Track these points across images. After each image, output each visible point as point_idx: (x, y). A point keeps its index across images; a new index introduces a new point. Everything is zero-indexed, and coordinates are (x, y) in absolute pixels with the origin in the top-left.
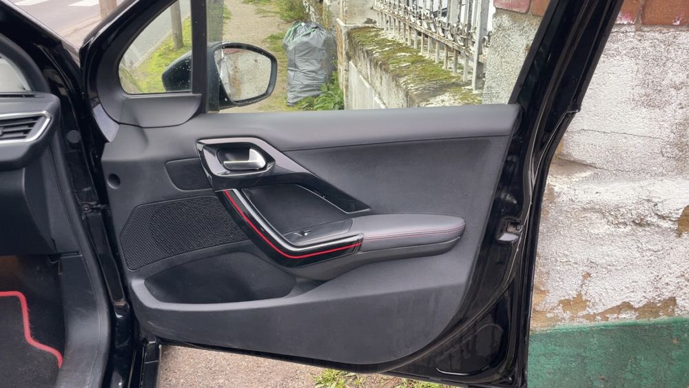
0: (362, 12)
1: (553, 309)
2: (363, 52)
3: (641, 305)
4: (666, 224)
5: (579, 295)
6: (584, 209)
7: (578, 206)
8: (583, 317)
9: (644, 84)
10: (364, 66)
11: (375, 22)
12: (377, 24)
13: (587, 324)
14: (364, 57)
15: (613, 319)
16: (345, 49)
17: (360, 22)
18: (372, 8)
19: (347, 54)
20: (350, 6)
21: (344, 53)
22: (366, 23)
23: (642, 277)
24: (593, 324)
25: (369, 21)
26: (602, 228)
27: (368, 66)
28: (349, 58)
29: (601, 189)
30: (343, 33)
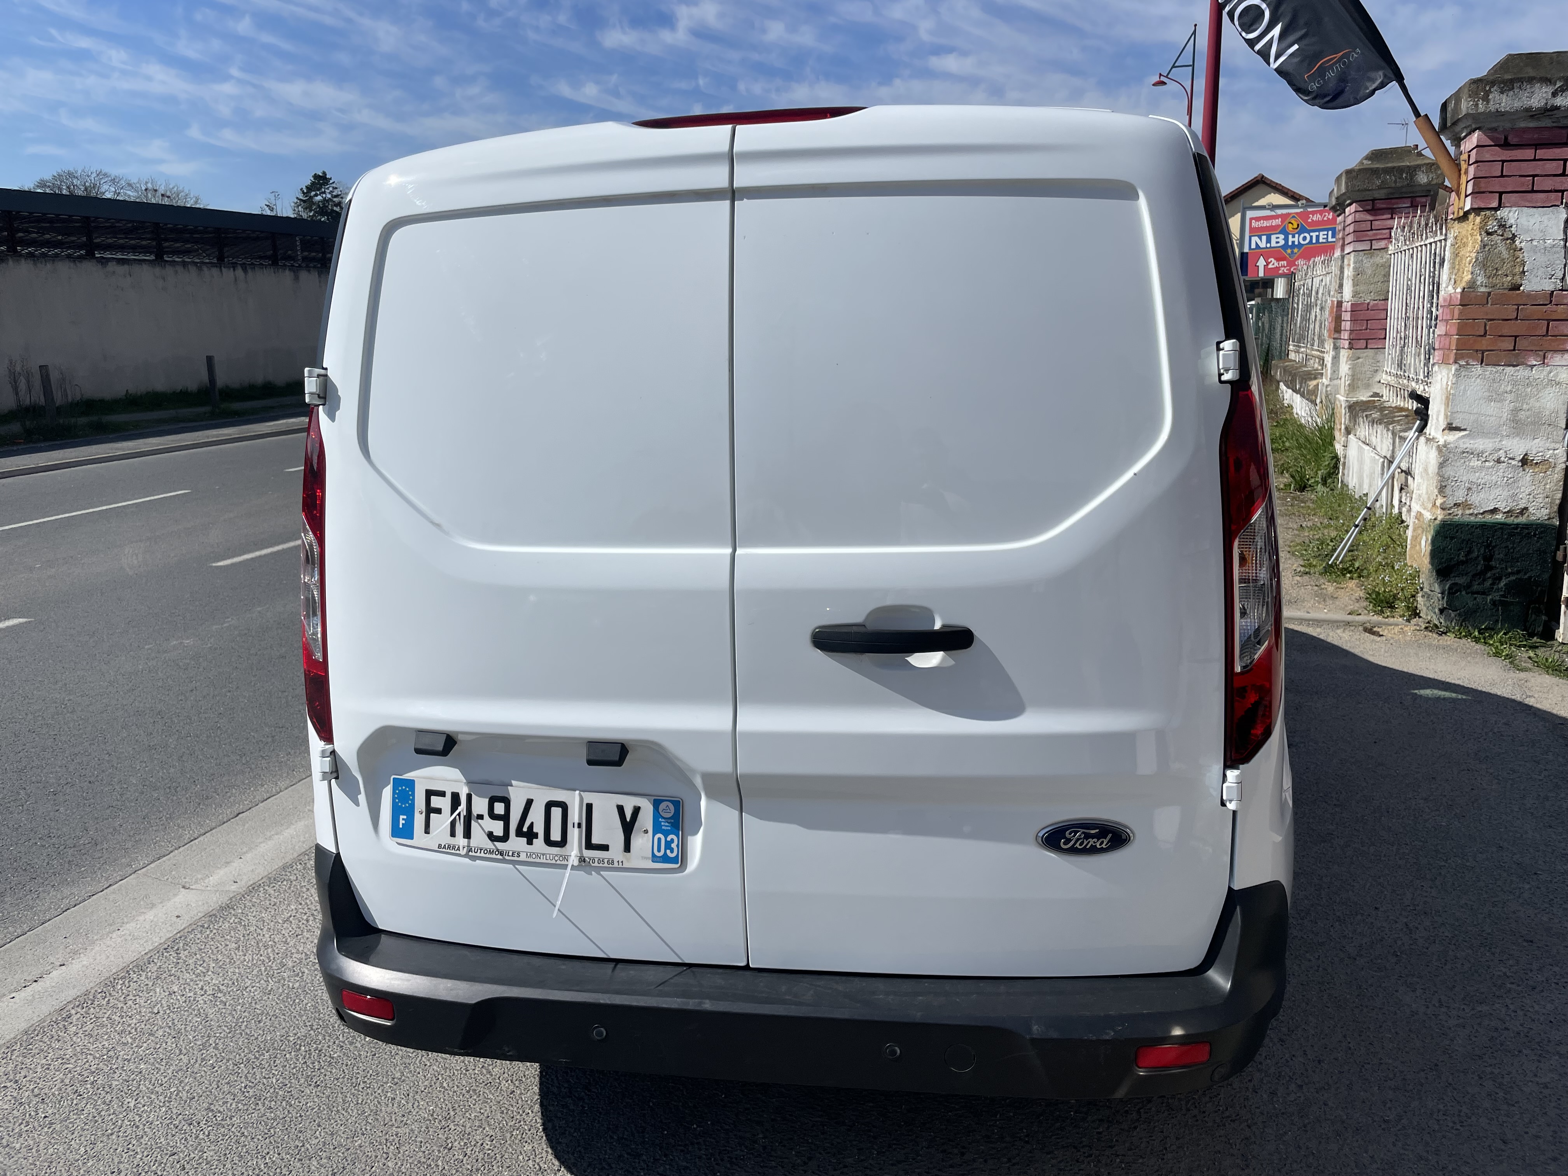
0: (1368, 386)
1: (1451, 508)
2: (1363, 418)
3: (1506, 510)
4: (1513, 462)
5: (1466, 500)
6: (1464, 452)
7: (1459, 450)
8: (1471, 514)
9: (1489, 390)
10: (1363, 430)
11: (1382, 396)
12: (1384, 398)
13: (1472, 518)
14: (1363, 422)
15: (1489, 518)
16: (1345, 424)
17: (1364, 396)
18: (1380, 382)
19: (1346, 428)
20: (1353, 380)
21: (1343, 427)
22: (1371, 396)
23: (1505, 493)
24: (1477, 520)
25: (1376, 395)
26: (1475, 463)
27: (1367, 427)
28: (1348, 432)
29: (1472, 442)
30: (1343, 406)
